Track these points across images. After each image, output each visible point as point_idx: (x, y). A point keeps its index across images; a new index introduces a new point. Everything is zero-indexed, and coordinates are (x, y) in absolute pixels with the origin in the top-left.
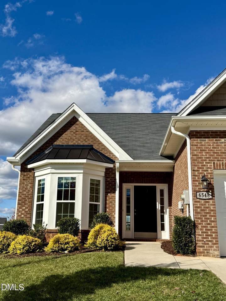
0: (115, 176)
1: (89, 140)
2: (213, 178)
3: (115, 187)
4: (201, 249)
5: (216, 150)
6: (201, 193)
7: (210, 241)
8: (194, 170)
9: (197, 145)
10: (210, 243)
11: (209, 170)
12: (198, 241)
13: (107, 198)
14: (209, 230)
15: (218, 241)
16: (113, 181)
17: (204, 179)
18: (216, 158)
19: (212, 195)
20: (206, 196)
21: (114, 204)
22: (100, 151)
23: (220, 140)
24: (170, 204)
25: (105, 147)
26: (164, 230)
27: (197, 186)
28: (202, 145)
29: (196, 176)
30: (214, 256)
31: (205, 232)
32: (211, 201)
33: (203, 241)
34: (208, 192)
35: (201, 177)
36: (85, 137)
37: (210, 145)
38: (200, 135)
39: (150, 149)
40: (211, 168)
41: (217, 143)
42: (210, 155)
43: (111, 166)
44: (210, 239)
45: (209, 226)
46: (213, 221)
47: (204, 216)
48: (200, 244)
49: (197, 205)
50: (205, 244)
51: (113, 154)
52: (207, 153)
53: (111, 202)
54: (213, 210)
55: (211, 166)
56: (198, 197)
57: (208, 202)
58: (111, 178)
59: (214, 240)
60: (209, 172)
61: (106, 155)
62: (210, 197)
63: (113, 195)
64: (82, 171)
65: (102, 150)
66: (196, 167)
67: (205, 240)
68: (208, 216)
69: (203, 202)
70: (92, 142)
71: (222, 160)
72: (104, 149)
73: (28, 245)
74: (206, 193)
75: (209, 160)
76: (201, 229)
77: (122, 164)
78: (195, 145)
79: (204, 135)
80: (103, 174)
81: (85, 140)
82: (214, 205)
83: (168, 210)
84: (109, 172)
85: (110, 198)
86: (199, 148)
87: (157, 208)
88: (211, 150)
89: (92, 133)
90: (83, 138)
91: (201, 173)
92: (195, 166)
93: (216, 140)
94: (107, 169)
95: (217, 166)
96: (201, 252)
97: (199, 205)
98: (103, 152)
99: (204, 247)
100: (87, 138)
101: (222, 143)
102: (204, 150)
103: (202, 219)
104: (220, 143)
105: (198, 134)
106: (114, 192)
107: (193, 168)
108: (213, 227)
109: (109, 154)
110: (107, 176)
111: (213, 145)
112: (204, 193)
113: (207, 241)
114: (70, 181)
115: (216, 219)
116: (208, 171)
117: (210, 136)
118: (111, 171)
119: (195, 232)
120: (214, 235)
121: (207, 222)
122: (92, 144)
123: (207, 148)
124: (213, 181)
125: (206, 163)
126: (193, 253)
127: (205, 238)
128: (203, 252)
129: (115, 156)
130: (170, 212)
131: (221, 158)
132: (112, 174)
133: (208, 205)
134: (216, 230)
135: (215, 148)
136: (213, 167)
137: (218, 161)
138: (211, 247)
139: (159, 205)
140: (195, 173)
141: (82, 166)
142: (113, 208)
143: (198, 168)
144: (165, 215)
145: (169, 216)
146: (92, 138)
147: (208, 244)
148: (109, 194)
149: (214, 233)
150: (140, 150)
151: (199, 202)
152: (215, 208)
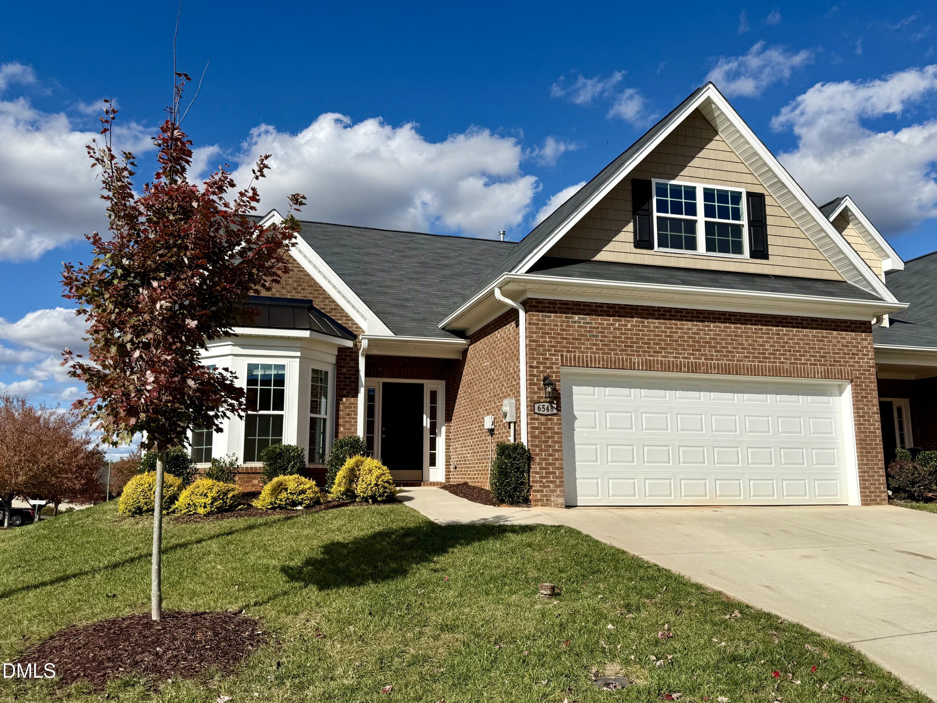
0: (358, 364)
1: (304, 289)
2: (559, 381)
3: (358, 386)
4: (539, 496)
5: (566, 334)
6: (541, 404)
7: (551, 482)
8: (531, 367)
9: (538, 324)
10: (551, 485)
11: (554, 366)
12: (533, 482)
13: (341, 407)
14: (551, 464)
15: (563, 482)
16: (354, 375)
17: (547, 381)
18: (565, 347)
19: (557, 409)
20: (548, 410)
21: (353, 418)
22: (328, 314)
23: (572, 318)
24: (449, 418)
25: (338, 305)
26: (435, 466)
27: (536, 393)
28: (545, 324)
29: (534, 376)
30: (556, 506)
31: (545, 469)
32: (555, 418)
33: (541, 482)
34: (551, 403)
35: (542, 378)
36: (296, 282)
37: (557, 325)
38: (542, 307)
39: (416, 313)
40: (556, 364)
41: (568, 322)
42: (557, 342)
43: (349, 344)
44: (552, 479)
45: (551, 458)
46: (557, 451)
47: (544, 442)
48: (537, 487)
49: (534, 423)
50: (544, 487)
51: (352, 320)
52: (553, 338)
53: (348, 414)
54: (557, 433)
55: (557, 360)
56: (536, 411)
57: (551, 420)
58: (349, 367)
59: (558, 481)
60: (555, 370)
61: (339, 322)
62: (555, 411)
63: (352, 400)
64: (298, 354)
65: (330, 312)
66: (535, 361)
67: (544, 481)
68: (550, 443)
69: (543, 419)
70: (310, 293)
71: (575, 352)
72: (335, 309)
73: (221, 497)
74: (548, 404)
75: (555, 351)
76: (539, 464)
77: (373, 342)
78: (535, 324)
79: (549, 307)
80: (333, 360)
81: (295, 289)
82: (560, 424)
83: (444, 429)
84: (345, 356)
85: (347, 407)
86: (541, 329)
87: (425, 424)
88: (559, 334)
89: (310, 275)
90: (291, 285)
91: (542, 372)
92: (534, 359)
93: (566, 318)
94: (342, 350)
95: (566, 360)
96: (537, 500)
97: (537, 425)
98: (334, 316)
99: (542, 491)
100: (300, 285)
101: (575, 322)
102: (548, 333)
103: (541, 446)
104: (572, 322)
105: (540, 305)
106: (356, 395)
107: (530, 363)
108: (557, 459)
109: (346, 320)
110: (341, 363)
111: (561, 325)
112: (546, 405)
113: (547, 482)
114: (273, 372)
115: (561, 446)
116: (552, 368)
117: (557, 309)
118: (348, 354)
119: (529, 468)
120: (557, 472)
121: (549, 451)
122: (310, 297)
123: (552, 330)
124: (559, 385)
125: (550, 355)
126: (526, 502)
127: (544, 477)
128: (542, 500)
129: (356, 324)
130: (448, 432)
131: (572, 348)
132: (352, 360)
133: (551, 424)
134: (562, 464)
135: (564, 330)
136: (560, 361)
137: (568, 352)
138: (553, 491)
139: (429, 420)
140: (533, 371)
141: (299, 344)
142: (352, 426)
143: (538, 363)
144: (437, 438)
145: (446, 439)
146: (312, 286)
147: (549, 487)
148: (344, 400)
149: (557, 468)
150: (401, 316)
151: (538, 419)
152: (560, 429)
